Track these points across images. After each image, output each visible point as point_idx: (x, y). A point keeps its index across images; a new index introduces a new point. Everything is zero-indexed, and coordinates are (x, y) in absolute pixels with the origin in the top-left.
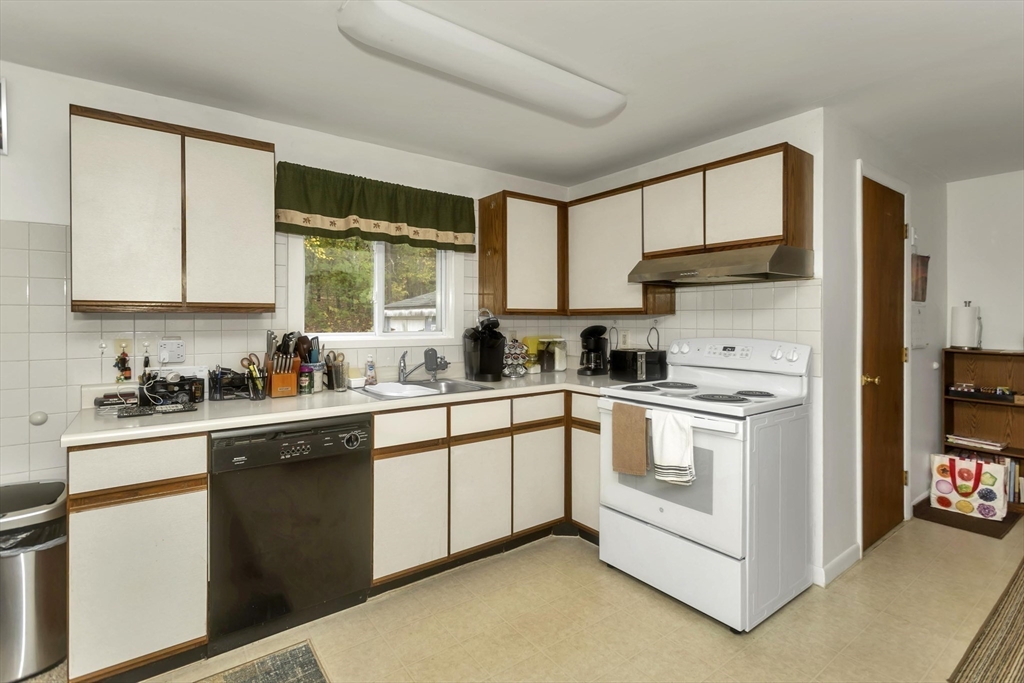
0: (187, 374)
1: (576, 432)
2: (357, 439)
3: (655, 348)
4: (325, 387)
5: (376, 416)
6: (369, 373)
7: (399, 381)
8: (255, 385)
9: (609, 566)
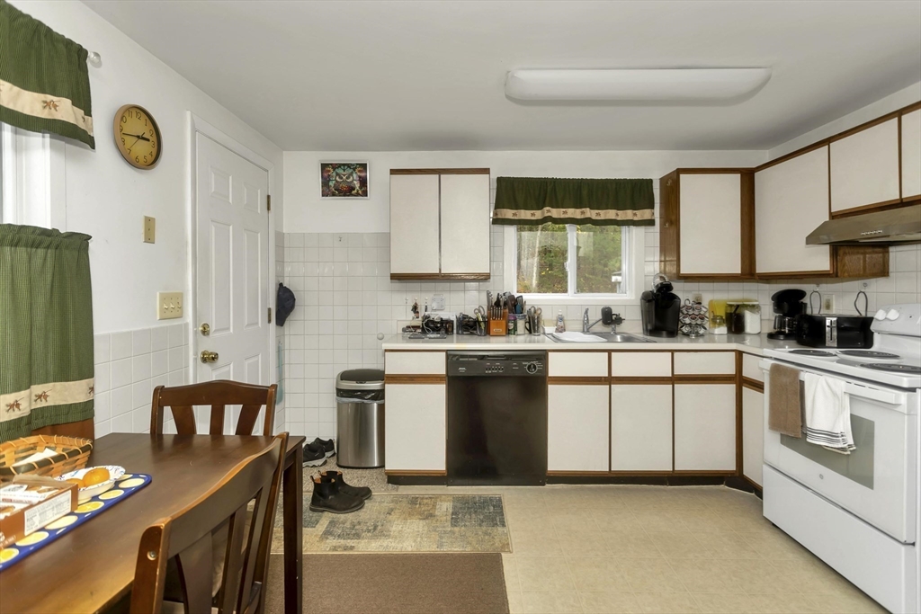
0: (445, 317)
1: (746, 391)
2: (535, 367)
3: (863, 314)
4: (527, 332)
5: (550, 353)
6: (559, 323)
7: (583, 332)
8: (480, 326)
9: (774, 525)
